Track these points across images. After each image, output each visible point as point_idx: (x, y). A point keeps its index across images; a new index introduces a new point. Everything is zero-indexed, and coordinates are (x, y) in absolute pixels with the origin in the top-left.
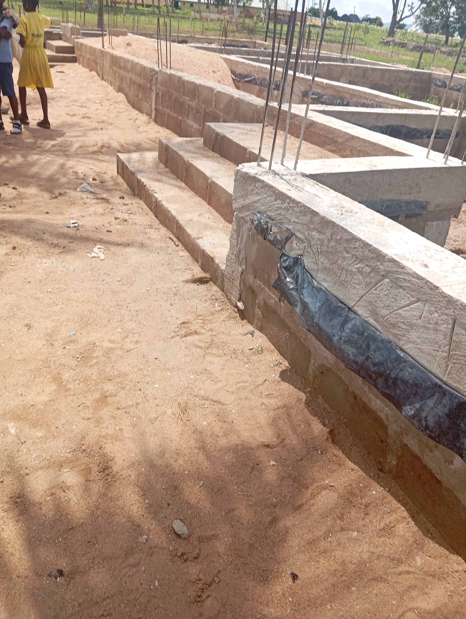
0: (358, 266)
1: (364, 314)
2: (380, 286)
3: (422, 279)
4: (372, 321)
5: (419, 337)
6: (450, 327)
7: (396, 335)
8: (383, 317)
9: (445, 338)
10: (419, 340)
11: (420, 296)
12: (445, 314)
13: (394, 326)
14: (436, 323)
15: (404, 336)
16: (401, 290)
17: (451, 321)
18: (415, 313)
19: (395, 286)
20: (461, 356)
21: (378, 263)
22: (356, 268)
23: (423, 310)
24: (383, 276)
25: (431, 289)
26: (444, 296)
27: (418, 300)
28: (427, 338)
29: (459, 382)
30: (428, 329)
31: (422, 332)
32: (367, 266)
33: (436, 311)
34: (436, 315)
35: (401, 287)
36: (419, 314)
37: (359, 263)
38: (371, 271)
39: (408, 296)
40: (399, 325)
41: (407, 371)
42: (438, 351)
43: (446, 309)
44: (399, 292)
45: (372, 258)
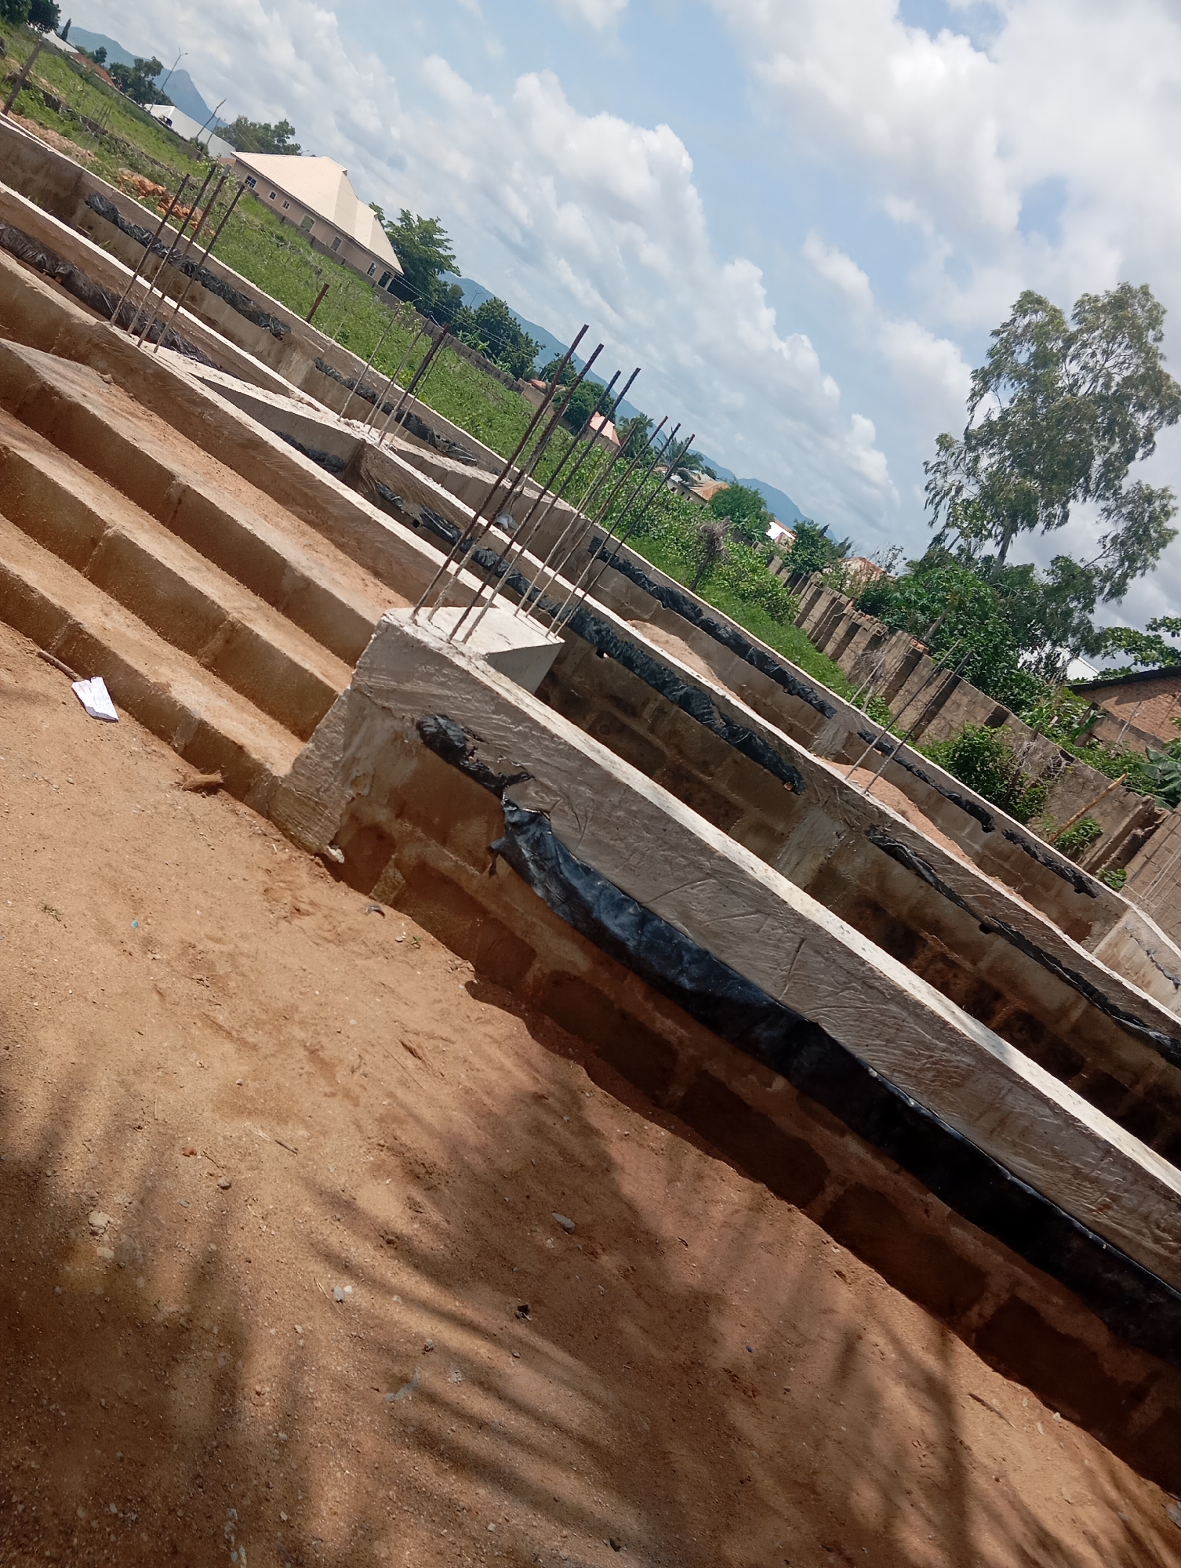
0: (667, 853)
1: (667, 915)
2: (701, 885)
3: (767, 890)
4: (679, 924)
5: (751, 952)
6: (797, 945)
7: (717, 947)
8: (700, 923)
9: (787, 957)
10: (750, 956)
11: (761, 908)
12: (793, 932)
13: (716, 935)
14: (779, 940)
15: (730, 948)
16: (734, 896)
17: (798, 940)
18: (751, 925)
19: (725, 890)
20: (805, 976)
21: (702, 858)
22: (662, 856)
23: (763, 923)
24: (707, 874)
25: (778, 903)
26: (793, 912)
27: (758, 911)
28: (763, 954)
29: (798, 1002)
30: (767, 944)
31: (758, 947)
32: (683, 857)
33: (781, 928)
34: (780, 931)
35: (734, 893)
36: (757, 927)
37: (668, 850)
38: (689, 865)
39: (744, 904)
40: (725, 935)
41: (737, 989)
42: (776, 969)
43: (795, 927)
44: (731, 899)
45: (693, 849)
